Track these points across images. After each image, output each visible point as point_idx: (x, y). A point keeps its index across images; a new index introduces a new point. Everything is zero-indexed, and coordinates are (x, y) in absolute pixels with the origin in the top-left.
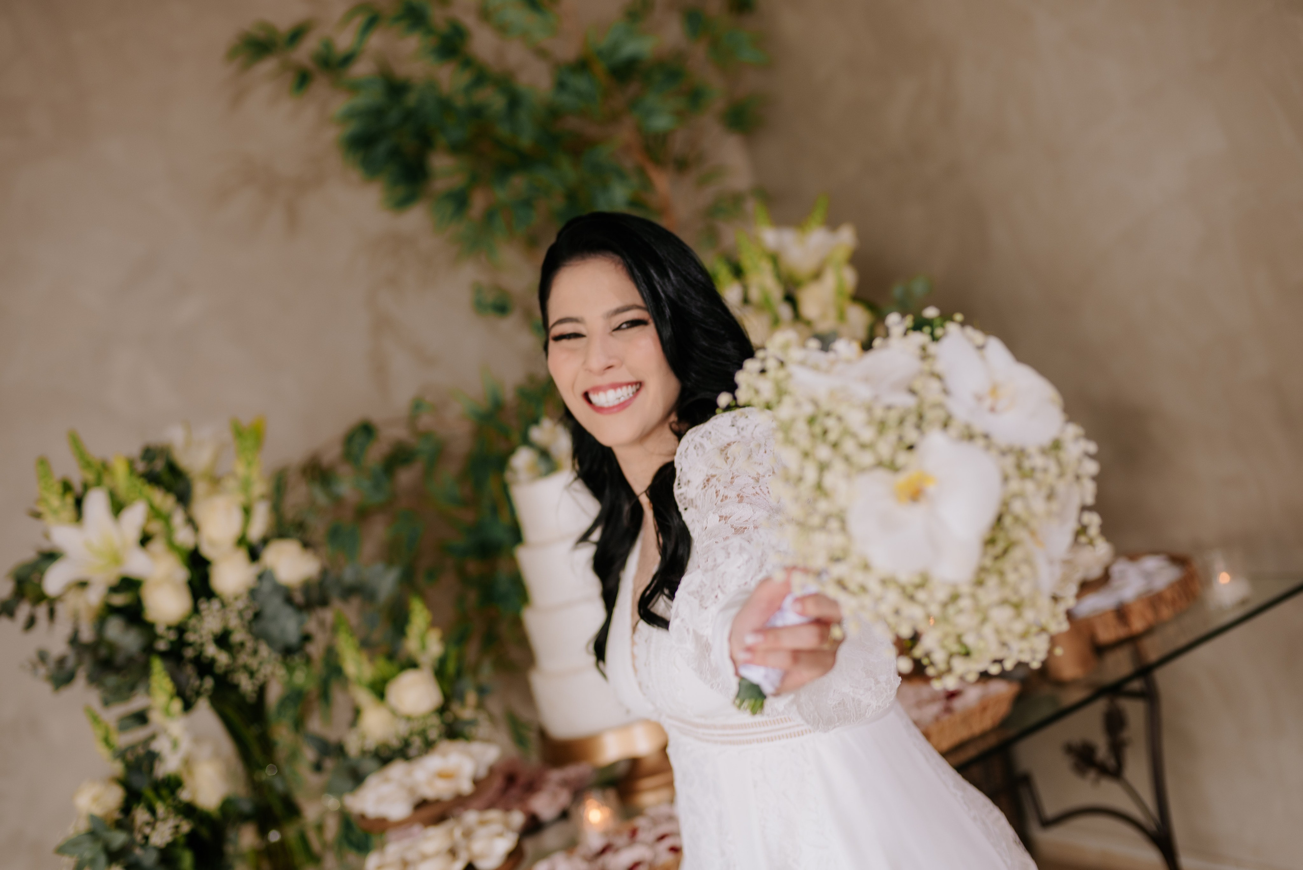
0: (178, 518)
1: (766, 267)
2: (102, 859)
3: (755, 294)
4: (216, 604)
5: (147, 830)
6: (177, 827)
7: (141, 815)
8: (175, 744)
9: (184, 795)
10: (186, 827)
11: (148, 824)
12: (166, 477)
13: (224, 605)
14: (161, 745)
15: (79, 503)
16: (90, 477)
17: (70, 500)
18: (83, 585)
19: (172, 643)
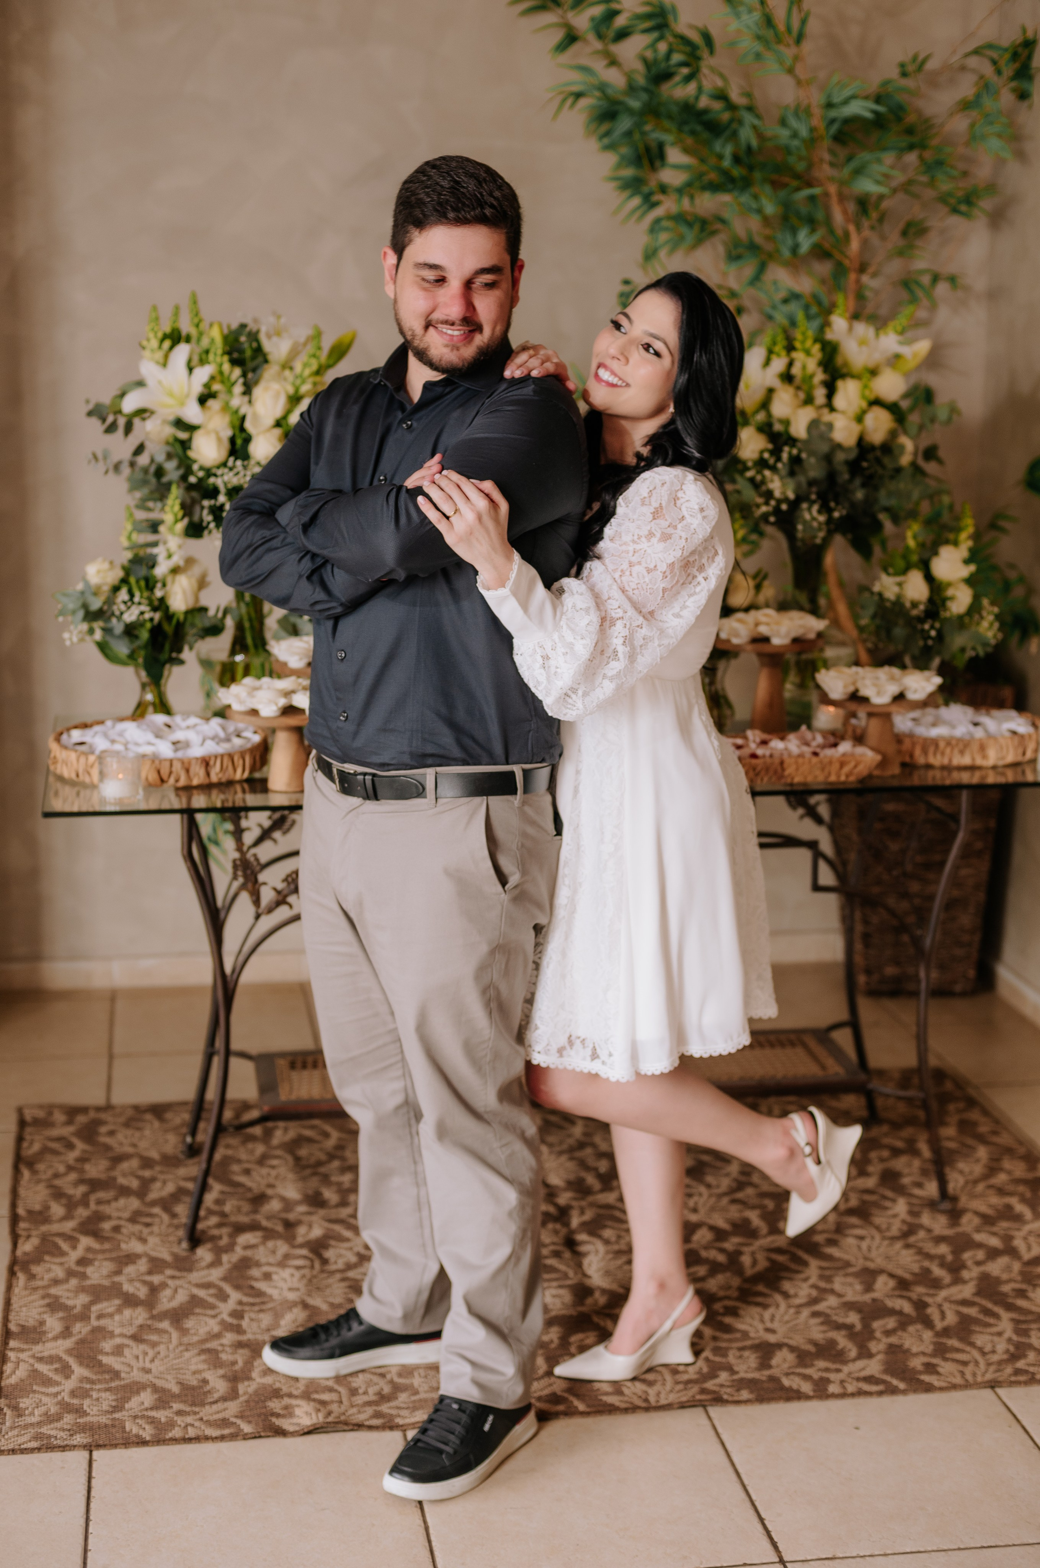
0: (238, 389)
1: (816, 349)
2: (81, 614)
3: (796, 370)
4: (239, 463)
5: (123, 607)
6: (142, 613)
7: (123, 595)
8: (170, 556)
9: (158, 593)
10: (147, 616)
11: (125, 603)
12: (248, 353)
13: (245, 467)
14: (159, 551)
15: (171, 348)
16: (194, 332)
17: (167, 344)
18: (152, 413)
19: (200, 480)
